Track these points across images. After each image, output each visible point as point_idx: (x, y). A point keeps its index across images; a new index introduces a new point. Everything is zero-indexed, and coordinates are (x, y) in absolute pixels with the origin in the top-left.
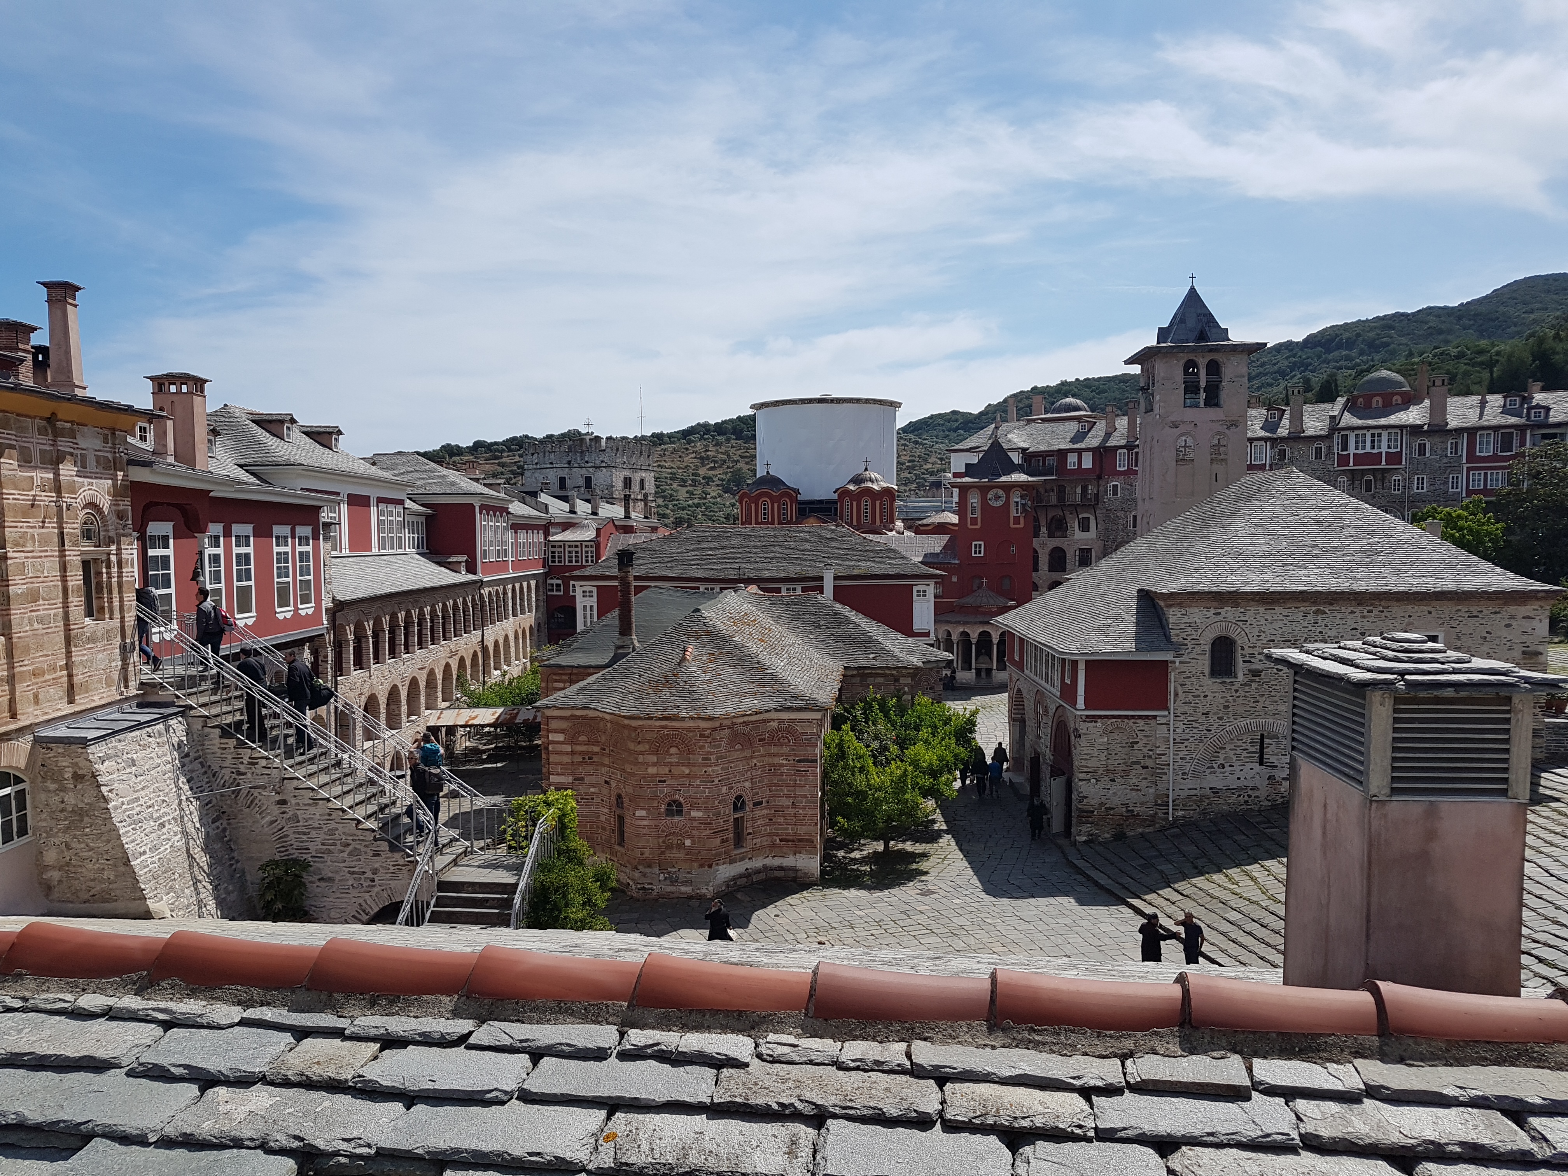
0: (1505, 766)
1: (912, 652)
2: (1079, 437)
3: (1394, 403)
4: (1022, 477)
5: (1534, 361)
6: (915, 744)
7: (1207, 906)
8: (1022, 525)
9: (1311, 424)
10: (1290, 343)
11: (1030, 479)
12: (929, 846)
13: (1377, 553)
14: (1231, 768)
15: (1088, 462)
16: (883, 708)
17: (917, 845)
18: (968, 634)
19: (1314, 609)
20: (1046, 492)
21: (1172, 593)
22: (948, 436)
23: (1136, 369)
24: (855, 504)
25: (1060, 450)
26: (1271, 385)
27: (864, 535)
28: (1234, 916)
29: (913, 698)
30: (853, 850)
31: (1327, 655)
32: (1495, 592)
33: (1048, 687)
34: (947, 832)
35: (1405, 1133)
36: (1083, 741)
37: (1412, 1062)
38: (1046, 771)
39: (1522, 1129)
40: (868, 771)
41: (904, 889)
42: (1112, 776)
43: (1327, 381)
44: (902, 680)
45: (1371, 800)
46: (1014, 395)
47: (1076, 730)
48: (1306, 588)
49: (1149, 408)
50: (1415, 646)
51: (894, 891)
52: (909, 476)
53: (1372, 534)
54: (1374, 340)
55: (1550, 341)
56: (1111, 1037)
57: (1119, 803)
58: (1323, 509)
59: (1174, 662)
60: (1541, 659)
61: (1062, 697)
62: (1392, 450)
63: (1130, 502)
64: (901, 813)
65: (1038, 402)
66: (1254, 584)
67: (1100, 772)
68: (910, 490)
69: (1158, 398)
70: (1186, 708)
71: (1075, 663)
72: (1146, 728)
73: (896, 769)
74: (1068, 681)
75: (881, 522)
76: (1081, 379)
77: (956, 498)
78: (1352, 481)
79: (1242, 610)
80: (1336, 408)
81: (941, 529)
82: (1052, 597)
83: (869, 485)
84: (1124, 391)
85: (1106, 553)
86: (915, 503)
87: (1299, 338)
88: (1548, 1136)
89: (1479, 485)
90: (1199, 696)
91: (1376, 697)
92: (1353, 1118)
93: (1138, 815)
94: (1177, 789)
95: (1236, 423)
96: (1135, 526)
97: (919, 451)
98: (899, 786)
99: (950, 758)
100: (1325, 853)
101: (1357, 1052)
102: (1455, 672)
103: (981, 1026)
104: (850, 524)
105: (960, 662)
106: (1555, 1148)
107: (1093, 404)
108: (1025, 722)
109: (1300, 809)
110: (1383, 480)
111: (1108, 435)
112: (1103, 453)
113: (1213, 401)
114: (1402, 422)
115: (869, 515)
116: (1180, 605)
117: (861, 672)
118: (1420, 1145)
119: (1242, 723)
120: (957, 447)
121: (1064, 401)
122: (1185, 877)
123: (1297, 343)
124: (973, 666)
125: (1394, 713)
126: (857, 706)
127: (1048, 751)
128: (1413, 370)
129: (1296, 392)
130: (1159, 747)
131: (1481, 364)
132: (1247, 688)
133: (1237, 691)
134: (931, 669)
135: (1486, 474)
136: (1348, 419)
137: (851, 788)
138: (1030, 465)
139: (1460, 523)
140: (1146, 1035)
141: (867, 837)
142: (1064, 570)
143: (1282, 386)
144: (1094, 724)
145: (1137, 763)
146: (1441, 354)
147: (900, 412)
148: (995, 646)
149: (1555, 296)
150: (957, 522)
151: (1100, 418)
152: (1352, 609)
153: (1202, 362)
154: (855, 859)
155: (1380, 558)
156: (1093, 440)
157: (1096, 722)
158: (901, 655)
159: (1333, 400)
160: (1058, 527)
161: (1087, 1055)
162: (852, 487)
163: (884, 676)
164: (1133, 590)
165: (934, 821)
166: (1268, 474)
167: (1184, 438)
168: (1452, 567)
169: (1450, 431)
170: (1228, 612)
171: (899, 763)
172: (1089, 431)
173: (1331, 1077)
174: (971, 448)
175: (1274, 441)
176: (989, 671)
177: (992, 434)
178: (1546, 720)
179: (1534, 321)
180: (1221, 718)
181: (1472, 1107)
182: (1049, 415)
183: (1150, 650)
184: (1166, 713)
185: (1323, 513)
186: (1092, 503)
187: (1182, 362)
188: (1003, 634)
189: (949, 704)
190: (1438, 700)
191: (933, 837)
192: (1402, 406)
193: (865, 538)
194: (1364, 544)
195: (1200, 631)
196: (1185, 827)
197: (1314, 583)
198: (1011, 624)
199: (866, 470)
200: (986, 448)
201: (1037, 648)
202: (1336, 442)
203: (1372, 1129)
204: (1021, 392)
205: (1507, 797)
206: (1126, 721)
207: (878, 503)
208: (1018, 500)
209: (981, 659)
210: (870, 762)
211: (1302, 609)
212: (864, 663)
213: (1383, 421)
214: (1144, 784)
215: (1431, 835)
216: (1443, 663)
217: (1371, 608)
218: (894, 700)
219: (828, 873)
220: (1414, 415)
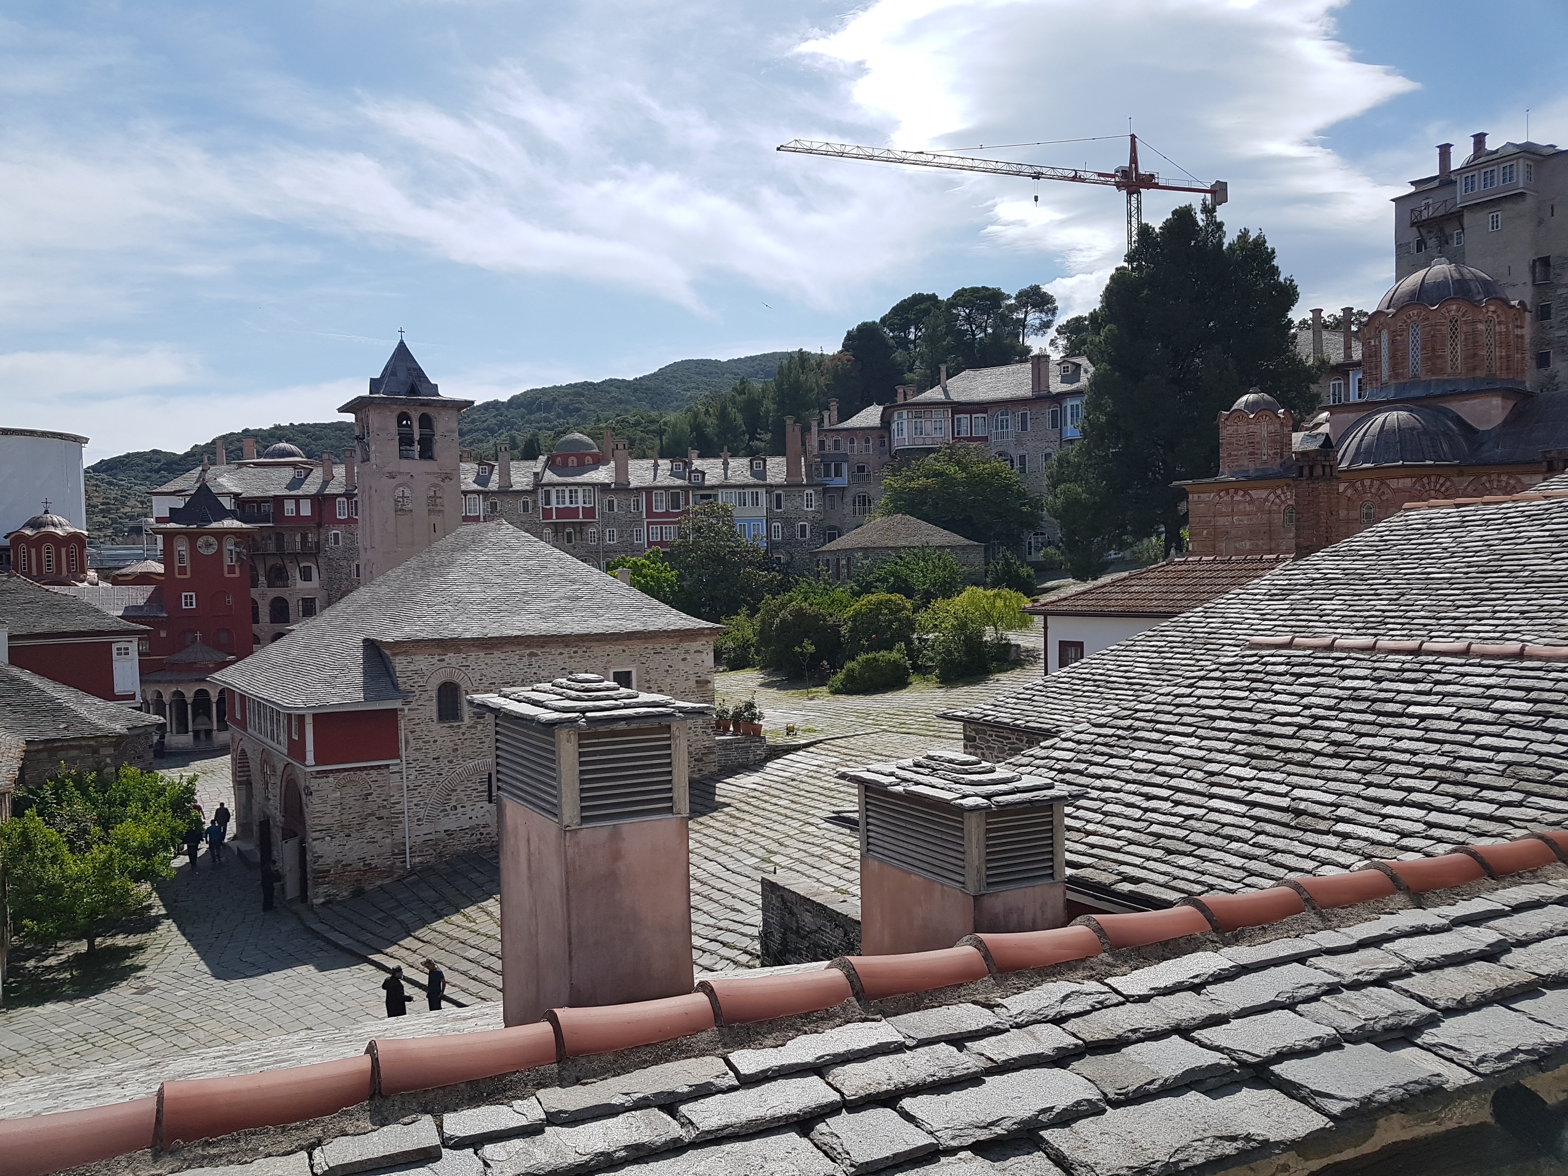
0: (669, 786)
1: (112, 718)
2: (296, 483)
3: (586, 463)
4: (236, 524)
5: (692, 432)
6: (122, 822)
7: (447, 949)
8: (237, 575)
9: (518, 479)
10: (496, 402)
11: (244, 526)
12: (146, 936)
13: (578, 598)
14: (463, 809)
15: (306, 510)
16: (80, 784)
17: (131, 937)
18: (182, 694)
19: (528, 652)
20: (263, 539)
21: (397, 642)
22: (148, 477)
23: (350, 418)
24: (33, 551)
25: (276, 496)
26: (481, 441)
27: (46, 587)
28: (473, 953)
29: (117, 770)
30: (47, 957)
31: (521, 698)
32: (673, 631)
33: (274, 744)
34: (166, 917)
35: (580, 1151)
36: (315, 799)
37: (585, 1081)
38: (277, 834)
39: (674, 1118)
40: (63, 861)
41: (115, 991)
42: (346, 831)
43: (531, 440)
44: (102, 751)
45: (565, 830)
46: (223, 437)
47: (307, 787)
48: (520, 633)
49: (365, 457)
50: (594, 685)
51: (101, 996)
52: (103, 520)
53: (573, 582)
54: (568, 405)
55: (702, 415)
56: (297, 1128)
57: (356, 858)
58: (529, 558)
59: (403, 710)
60: (710, 686)
61: (290, 755)
62: (587, 506)
63: (352, 551)
64: (108, 903)
65: (249, 445)
66: (474, 631)
67: (335, 827)
68: (105, 536)
69: (373, 448)
70: (417, 754)
71: (301, 718)
72: (379, 778)
73: (99, 853)
74: (295, 737)
75: (69, 571)
76: (296, 424)
77: (160, 546)
78: (556, 532)
79: (464, 656)
80: (539, 464)
81: (143, 579)
82: (274, 650)
83: (52, 529)
84: (341, 439)
85: (330, 602)
86: (110, 550)
87: (504, 398)
88: (694, 1120)
89: (657, 538)
90: (429, 742)
91: (563, 734)
92: (535, 1150)
93: (376, 867)
94: (413, 836)
95: (450, 476)
96: (358, 576)
97: (114, 493)
98: (105, 871)
99: (165, 833)
100: (531, 885)
101: (539, 1083)
102: (626, 707)
103: (147, 1154)
104: (28, 575)
105: (174, 725)
106: (698, 1129)
107: (309, 451)
108: (251, 784)
109: (509, 845)
110: (581, 532)
111: (325, 483)
112: (321, 501)
113: (427, 453)
114: (594, 481)
115: (53, 563)
116: (406, 653)
117: (49, 745)
118: (592, 1160)
119: (471, 764)
120: (159, 490)
121: (277, 445)
122: (424, 923)
123: (503, 403)
124: (190, 728)
125: (580, 747)
126: (45, 786)
127: (278, 813)
128: (601, 434)
129: (503, 449)
130: (393, 796)
131: (653, 431)
132: (473, 731)
133: (464, 734)
134: (138, 736)
135: (661, 528)
136: (549, 476)
137: (41, 883)
138: (244, 510)
139: (644, 571)
140: (334, 1117)
141: (63, 939)
142: (287, 621)
143: (492, 442)
144: (325, 780)
145: (372, 814)
146: (623, 421)
147: (86, 449)
148: (214, 706)
149: (704, 378)
150: (163, 571)
151: (316, 465)
152: (560, 650)
153: (415, 415)
154: (51, 967)
155: (581, 603)
156: (311, 487)
157: (327, 777)
158: (100, 722)
159: (535, 458)
160: (278, 576)
161: (270, 1156)
162: (28, 532)
163: (80, 747)
164: (359, 639)
165: (150, 907)
166: (481, 526)
167: (402, 489)
168: (639, 609)
169: (632, 489)
170: (451, 658)
171: (102, 846)
172: (306, 477)
173: (516, 1115)
174: (175, 492)
175: (486, 494)
176: (209, 733)
177: (200, 477)
178: (717, 738)
179: (691, 398)
180: (450, 762)
181: (635, 1110)
182: (262, 460)
183: (378, 699)
184: (398, 761)
185: (530, 562)
186: (314, 552)
187: (396, 413)
188: (222, 692)
189: (161, 773)
190: (614, 734)
191: (151, 925)
192: (594, 466)
193: (47, 590)
194: (567, 590)
195: (426, 678)
196: (423, 872)
197: (527, 628)
198: (229, 680)
199: (46, 512)
200: (193, 492)
201: (261, 705)
202: (540, 497)
203: (552, 1156)
204: (232, 434)
205: (672, 812)
206: (358, 772)
207: (63, 550)
208: (232, 548)
209: (199, 720)
210: (65, 848)
211: (518, 652)
212: (52, 735)
213: (578, 479)
214: (380, 834)
215: (616, 856)
216: (616, 700)
217: (576, 649)
218: (94, 774)
219: (14, 990)
220: (603, 475)
